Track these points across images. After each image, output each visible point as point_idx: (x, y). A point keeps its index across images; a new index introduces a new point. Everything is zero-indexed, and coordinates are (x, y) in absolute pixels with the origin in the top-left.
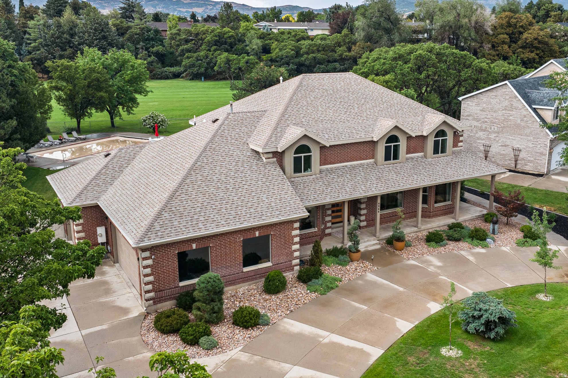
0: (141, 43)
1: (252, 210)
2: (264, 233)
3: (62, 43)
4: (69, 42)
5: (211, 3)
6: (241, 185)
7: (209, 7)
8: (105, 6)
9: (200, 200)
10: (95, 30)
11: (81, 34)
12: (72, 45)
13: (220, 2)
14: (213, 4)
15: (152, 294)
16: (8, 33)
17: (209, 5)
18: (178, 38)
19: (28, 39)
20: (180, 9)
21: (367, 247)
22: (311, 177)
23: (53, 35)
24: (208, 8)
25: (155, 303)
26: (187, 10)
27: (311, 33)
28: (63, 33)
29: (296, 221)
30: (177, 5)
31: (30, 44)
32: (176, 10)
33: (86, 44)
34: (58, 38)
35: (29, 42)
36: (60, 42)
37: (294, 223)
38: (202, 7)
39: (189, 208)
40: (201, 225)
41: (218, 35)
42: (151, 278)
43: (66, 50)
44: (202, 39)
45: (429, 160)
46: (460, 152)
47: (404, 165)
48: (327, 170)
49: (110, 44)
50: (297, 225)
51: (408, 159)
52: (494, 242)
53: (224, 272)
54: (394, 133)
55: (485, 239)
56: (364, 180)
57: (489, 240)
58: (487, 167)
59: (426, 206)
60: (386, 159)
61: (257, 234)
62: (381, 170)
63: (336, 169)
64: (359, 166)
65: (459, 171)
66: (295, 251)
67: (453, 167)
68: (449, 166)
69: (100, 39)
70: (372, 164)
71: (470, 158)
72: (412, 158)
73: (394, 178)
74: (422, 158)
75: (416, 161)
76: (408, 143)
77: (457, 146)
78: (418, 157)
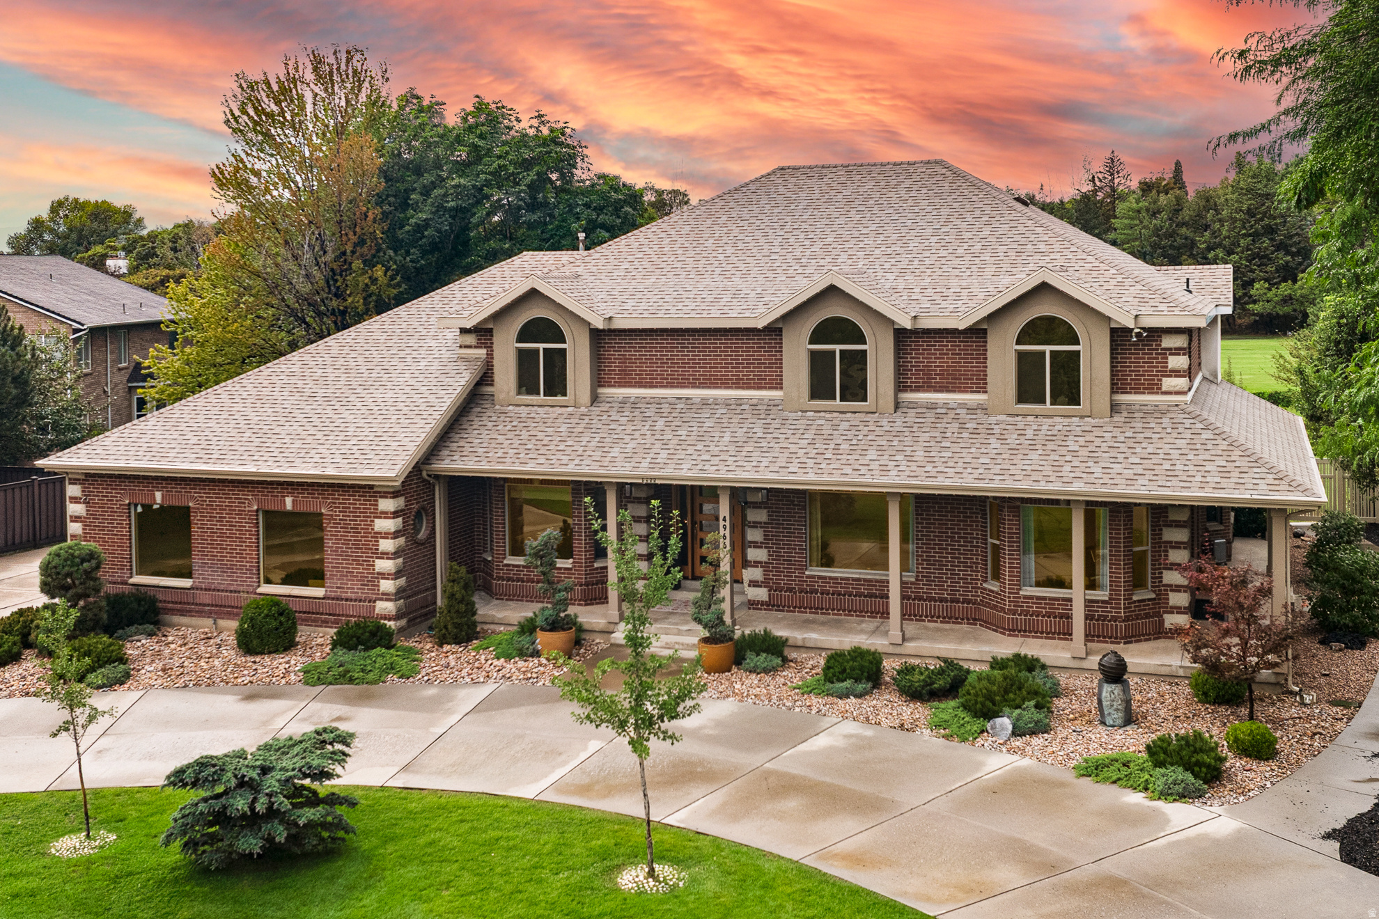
2: (308, 503)
10: (1250, 213)
11: (1217, 226)
22: (561, 411)
23: (1157, 230)
28: (1181, 225)
29: (383, 494)
36: (1171, 247)
37: (381, 497)
40: (172, 453)
45: (993, 420)
46: (1159, 412)
47: (884, 422)
48: (625, 400)
49: (1281, 247)
50: (387, 505)
51: (913, 405)
52: (1017, 732)
53: (216, 579)
54: (835, 310)
55: (990, 715)
56: (691, 440)
57: (1005, 723)
58: (1225, 473)
59: (993, 586)
60: (814, 395)
61: (289, 502)
62: (776, 424)
63: (649, 402)
64: (727, 403)
65: (1067, 468)
66: (383, 576)
67: (1063, 451)
68: (1051, 446)
69: (1256, 236)
70: (772, 404)
71: (1188, 434)
72: (932, 407)
73: (793, 448)
74: (971, 410)
75: (939, 417)
76: (921, 355)
77: (1154, 388)
78: (962, 405)
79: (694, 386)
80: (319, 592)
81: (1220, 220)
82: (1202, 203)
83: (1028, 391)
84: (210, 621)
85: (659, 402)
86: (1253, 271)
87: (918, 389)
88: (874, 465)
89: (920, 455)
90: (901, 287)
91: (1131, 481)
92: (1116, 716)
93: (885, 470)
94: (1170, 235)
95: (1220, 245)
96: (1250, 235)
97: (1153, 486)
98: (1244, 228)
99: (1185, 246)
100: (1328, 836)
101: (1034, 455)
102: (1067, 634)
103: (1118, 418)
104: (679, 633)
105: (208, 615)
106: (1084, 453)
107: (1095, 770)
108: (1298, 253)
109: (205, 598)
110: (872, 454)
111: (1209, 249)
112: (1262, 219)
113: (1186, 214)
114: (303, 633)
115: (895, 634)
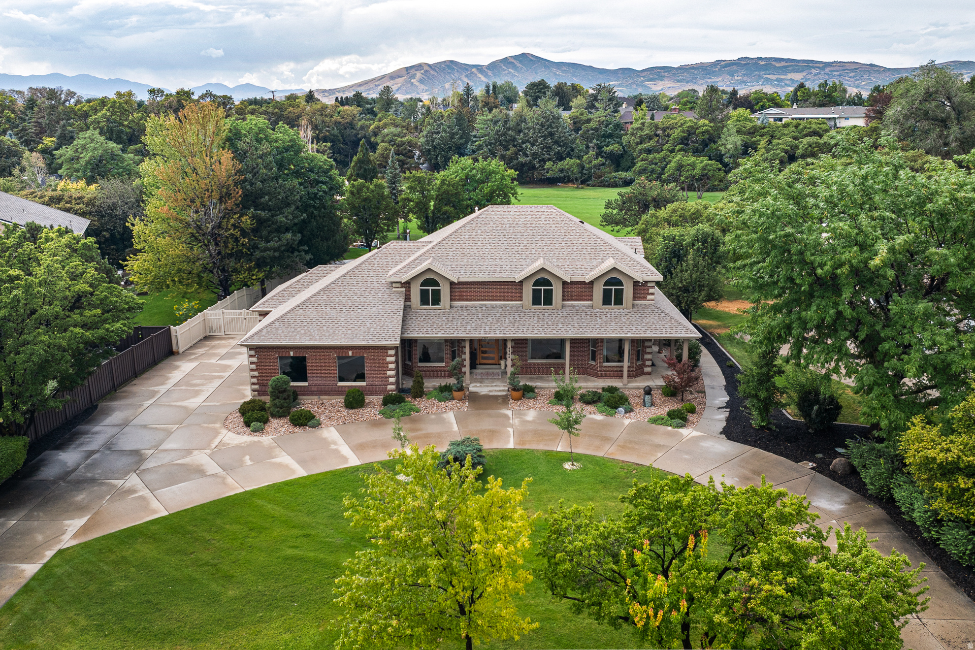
0: (595, 141)
1: (349, 332)
2: (359, 354)
3: (506, 141)
4: (514, 139)
5: (818, 65)
6: (356, 309)
7: (814, 71)
8: (665, 76)
9: (312, 316)
10: (542, 125)
11: (526, 131)
12: (516, 143)
13: (832, 63)
14: (821, 65)
15: (256, 387)
16: (455, 131)
17: (814, 68)
18: (640, 133)
19: (475, 136)
20: (768, 76)
21: (490, 391)
22: (439, 311)
23: (498, 131)
24: (811, 73)
25: (259, 395)
26: (779, 77)
27: (842, 123)
28: (509, 129)
29: (391, 348)
30: (763, 71)
31: (475, 142)
32: (763, 78)
33: (530, 142)
34: (503, 135)
35: (475, 139)
36: (504, 140)
37: (388, 349)
38: (802, 71)
39: (299, 321)
40: (298, 337)
41: (687, 131)
42: (256, 373)
43: (508, 150)
44: (669, 136)
45: (595, 311)
46: (647, 307)
47: (560, 313)
48: (462, 306)
49: (556, 143)
50: (392, 352)
51: (567, 306)
52: (626, 412)
53: (319, 382)
54: (543, 275)
55: (616, 408)
56: (495, 321)
57: (621, 409)
58: (671, 328)
59: (593, 363)
60: (534, 304)
61: (350, 353)
62: (522, 314)
63: (472, 306)
64: (501, 306)
65: (624, 328)
66: (390, 377)
67: (621, 322)
68: (617, 320)
69: (545, 137)
70: (517, 307)
71: (657, 315)
72: (574, 306)
73: (533, 324)
74: (587, 307)
75: (577, 310)
76: (569, 289)
77: (645, 299)
78: (584, 305)
79: (488, 301)
80: (364, 384)
81: (528, 128)
82: (519, 118)
83: (606, 301)
84: (317, 397)
85: (475, 306)
86: (544, 155)
87: (568, 300)
88: (563, 329)
89: (576, 325)
90: (560, 265)
91: (645, 332)
92: (648, 404)
93: (567, 332)
94: (504, 134)
95: (528, 141)
96: (542, 137)
97: (652, 333)
98: (540, 132)
99: (511, 140)
100: (721, 433)
101: (613, 324)
102: (621, 377)
103: (635, 309)
104: (492, 386)
105: (316, 395)
106: (628, 322)
107: (654, 421)
108: (563, 146)
109: (315, 389)
110: (560, 325)
111: (523, 142)
112: (547, 129)
113: (511, 124)
114: (368, 398)
115: (567, 381)
